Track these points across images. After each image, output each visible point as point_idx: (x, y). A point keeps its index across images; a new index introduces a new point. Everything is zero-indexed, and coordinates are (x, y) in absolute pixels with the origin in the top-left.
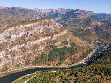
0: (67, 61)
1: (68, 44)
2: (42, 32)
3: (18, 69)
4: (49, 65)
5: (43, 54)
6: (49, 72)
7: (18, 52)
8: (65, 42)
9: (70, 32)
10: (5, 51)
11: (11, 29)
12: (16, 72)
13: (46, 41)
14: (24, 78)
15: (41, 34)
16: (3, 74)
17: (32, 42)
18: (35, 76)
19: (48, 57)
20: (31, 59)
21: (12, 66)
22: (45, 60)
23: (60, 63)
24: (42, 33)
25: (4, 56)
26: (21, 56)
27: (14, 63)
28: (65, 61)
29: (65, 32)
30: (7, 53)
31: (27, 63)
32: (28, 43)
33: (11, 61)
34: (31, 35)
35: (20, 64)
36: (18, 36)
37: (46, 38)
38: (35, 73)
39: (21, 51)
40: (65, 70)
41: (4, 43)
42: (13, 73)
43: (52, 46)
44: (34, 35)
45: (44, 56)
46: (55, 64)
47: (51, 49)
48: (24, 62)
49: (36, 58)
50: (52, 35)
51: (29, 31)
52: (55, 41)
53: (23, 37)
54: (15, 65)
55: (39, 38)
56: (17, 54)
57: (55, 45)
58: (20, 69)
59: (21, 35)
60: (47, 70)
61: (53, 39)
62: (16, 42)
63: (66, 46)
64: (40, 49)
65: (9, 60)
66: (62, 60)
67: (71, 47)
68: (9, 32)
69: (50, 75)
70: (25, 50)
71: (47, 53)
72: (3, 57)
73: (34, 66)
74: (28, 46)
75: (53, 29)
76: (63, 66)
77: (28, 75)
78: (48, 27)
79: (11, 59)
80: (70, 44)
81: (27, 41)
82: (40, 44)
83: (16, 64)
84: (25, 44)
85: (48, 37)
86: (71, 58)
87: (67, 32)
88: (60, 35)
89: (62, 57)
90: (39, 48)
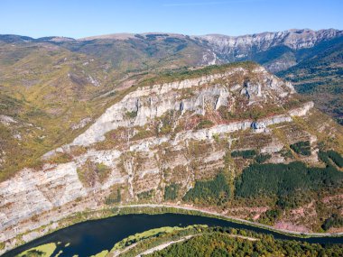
0: (303, 215)
1: (313, 153)
2: (222, 107)
3: (145, 205)
4: (235, 214)
5: (219, 176)
6: (232, 236)
7: (149, 156)
8: (299, 144)
9: (324, 111)
10: (120, 149)
11: (139, 93)
12: (140, 212)
13: (232, 135)
14: (157, 236)
15: (217, 113)
16: (108, 210)
17: (189, 135)
18: (190, 236)
19: (232, 188)
20: (181, 185)
21: (132, 193)
22: (222, 193)
23: (273, 216)
24: (223, 109)
25: (117, 162)
26: (156, 171)
27: (136, 185)
28: (294, 212)
29: (304, 111)
30: (124, 157)
31: (170, 193)
32: (178, 134)
33: (130, 180)
34: (190, 112)
35: (151, 191)
36: (154, 112)
37: (234, 127)
38: (190, 227)
39: (157, 156)
40: (290, 242)
41: (121, 129)
42: (133, 212)
43: (253, 153)
44: (198, 112)
45: (223, 183)
46: (254, 213)
47: (248, 162)
48: (161, 189)
49: (197, 183)
50: (254, 116)
51: (184, 100)
52: (264, 140)
53: (166, 118)
54: (140, 192)
55: (212, 124)
56: (147, 163)
57: (263, 151)
58: (149, 205)
59: (162, 110)
60: (225, 229)
61: (258, 131)
62: (148, 129)
63: (304, 159)
64: (210, 159)
65: (127, 176)
66: (281, 204)
67: (323, 165)
68: (135, 100)
69: (236, 246)
70: (168, 154)
71: (232, 173)
72: (113, 166)
73: (189, 208)
74: (179, 144)
75: (262, 98)
76: (284, 227)
77: (169, 230)
78: (243, 91)
79: (130, 173)
80: (320, 155)
81: (177, 131)
82: (212, 141)
83: (142, 191)
84: (169, 136)
85: (240, 124)
86: (319, 207)
87: (311, 110)
88: (283, 120)
89: (285, 196)
90: (208, 155)
